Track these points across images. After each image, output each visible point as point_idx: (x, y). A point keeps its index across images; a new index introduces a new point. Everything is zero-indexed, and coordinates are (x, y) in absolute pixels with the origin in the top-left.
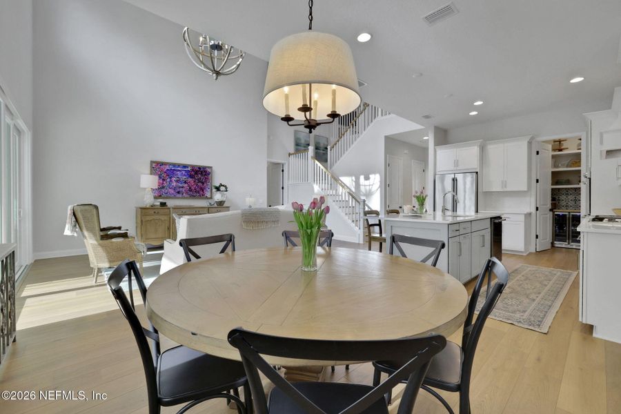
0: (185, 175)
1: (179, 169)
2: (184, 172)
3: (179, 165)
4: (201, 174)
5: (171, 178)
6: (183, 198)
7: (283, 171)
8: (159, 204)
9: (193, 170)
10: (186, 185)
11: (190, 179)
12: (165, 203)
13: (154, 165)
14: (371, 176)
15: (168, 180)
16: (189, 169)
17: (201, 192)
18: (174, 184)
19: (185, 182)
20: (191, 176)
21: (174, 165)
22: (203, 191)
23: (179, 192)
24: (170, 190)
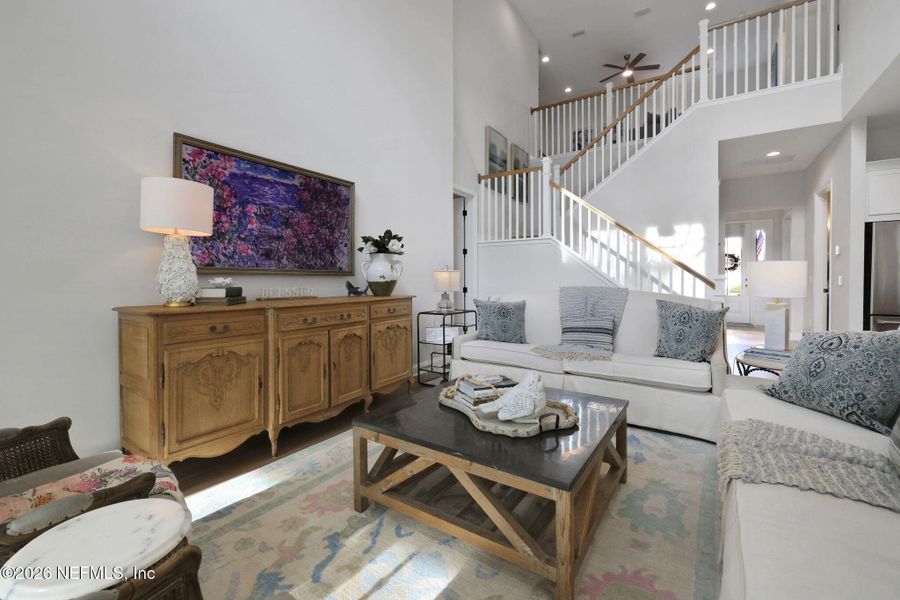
0: (285, 200)
1: (268, 177)
2: (282, 190)
3: (268, 165)
4: (328, 201)
5: (244, 204)
6: (282, 272)
7: (465, 213)
8: (222, 293)
9: (306, 186)
10: (289, 231)
11: (299, 216)
12: (239, 290)
13: (187, 151)
14: (677, 228)
15: (237, 211)
16: (296, 182)
17: (328, 256)
18: (254, 225)
19: (287, 223)
20: (302, 206)
21: (255, 162)
22: (332, 252)
23: (267, 255)
24: (241, 245)
